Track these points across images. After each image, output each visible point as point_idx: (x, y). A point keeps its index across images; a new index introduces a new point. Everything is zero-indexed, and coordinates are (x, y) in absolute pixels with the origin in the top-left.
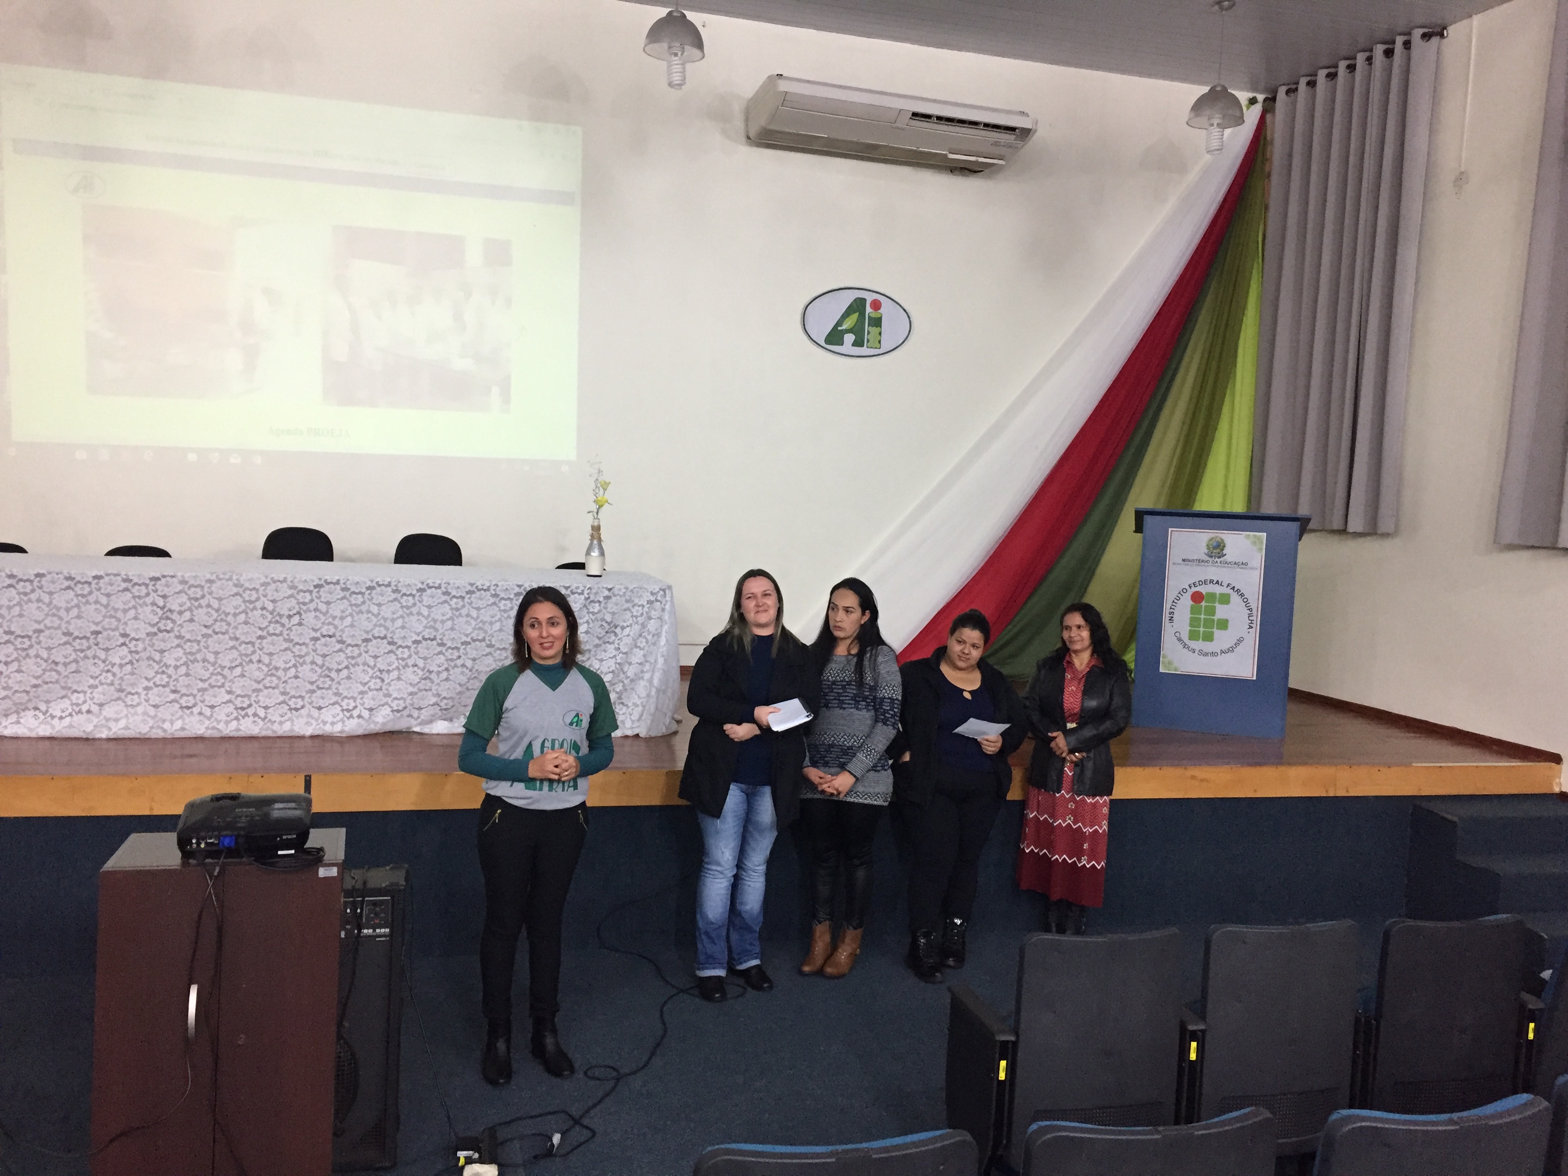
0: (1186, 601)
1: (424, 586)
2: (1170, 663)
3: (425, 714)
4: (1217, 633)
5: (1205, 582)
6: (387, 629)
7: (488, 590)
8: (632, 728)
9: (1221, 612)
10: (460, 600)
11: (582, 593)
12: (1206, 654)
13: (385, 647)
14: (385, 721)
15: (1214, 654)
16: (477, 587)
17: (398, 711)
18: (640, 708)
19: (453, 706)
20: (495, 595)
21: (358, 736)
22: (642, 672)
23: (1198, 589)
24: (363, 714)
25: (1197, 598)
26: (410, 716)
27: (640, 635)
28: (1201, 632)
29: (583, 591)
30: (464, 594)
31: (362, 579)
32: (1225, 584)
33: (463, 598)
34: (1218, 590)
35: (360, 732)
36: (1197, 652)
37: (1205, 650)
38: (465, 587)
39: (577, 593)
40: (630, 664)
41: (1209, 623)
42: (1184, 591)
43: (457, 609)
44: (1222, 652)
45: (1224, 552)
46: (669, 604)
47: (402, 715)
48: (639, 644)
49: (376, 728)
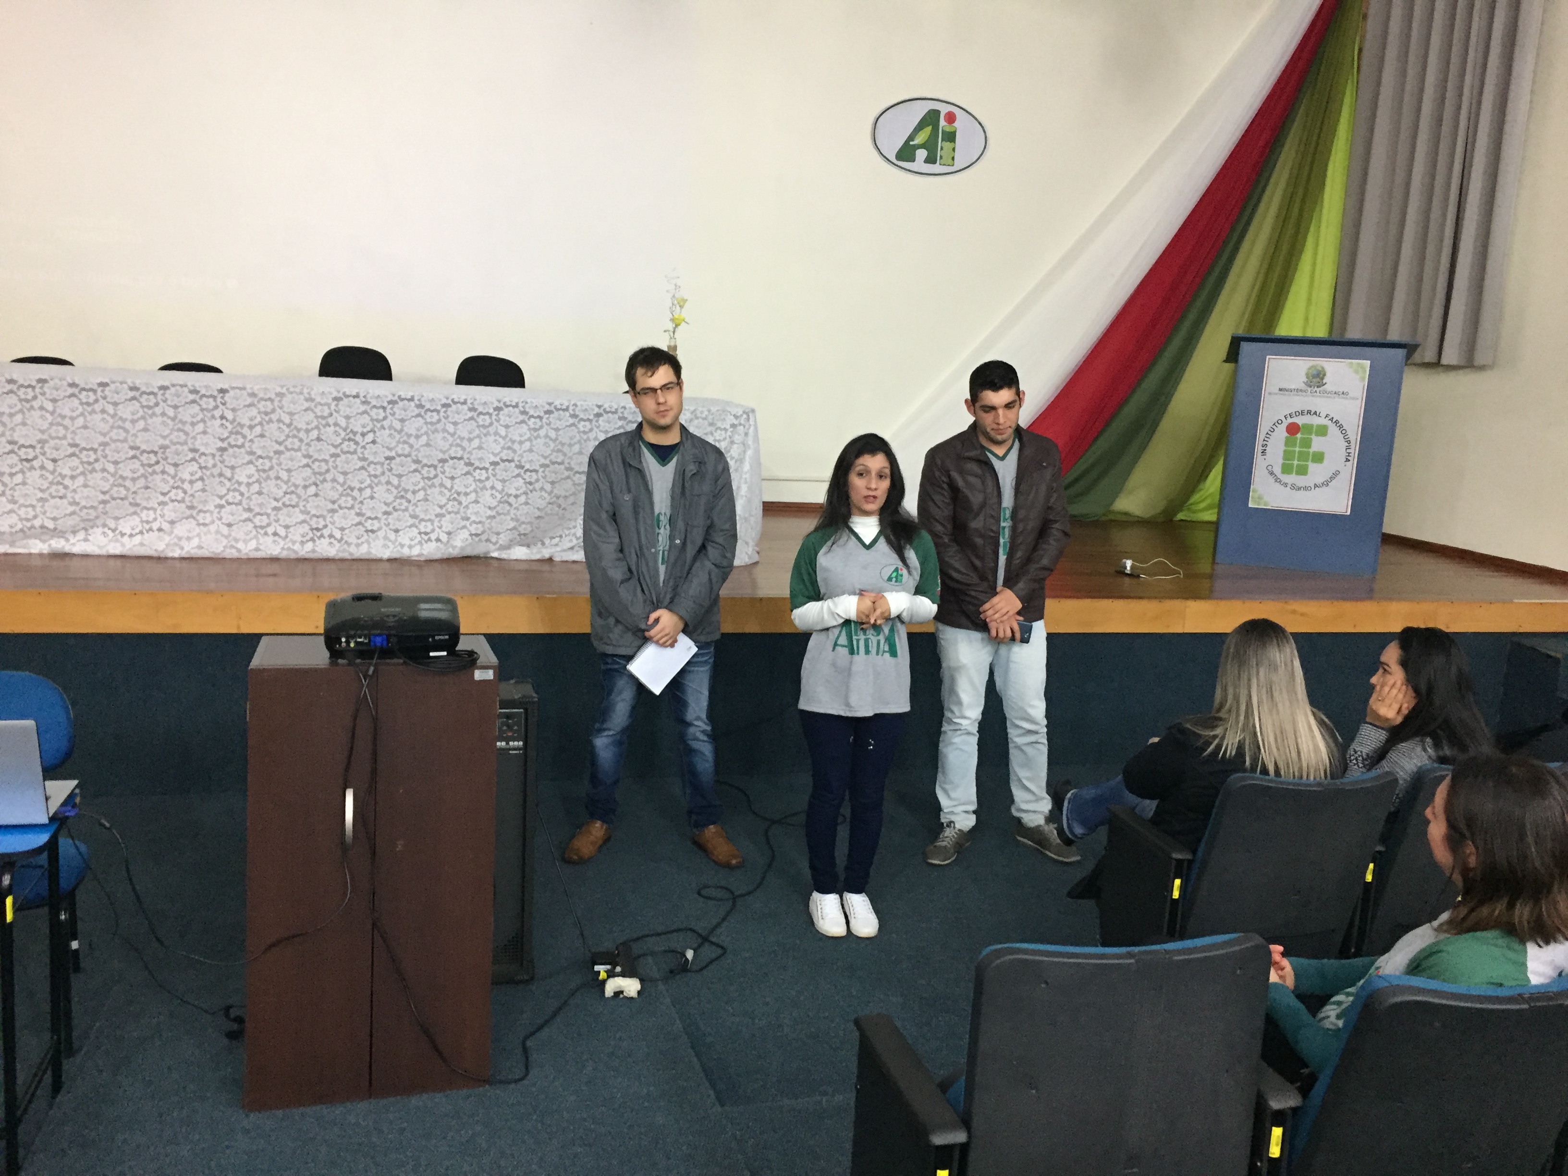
0: (1281, 432)
1: (501, 405)
2: (1260, 498)
3: (503, 539)
4: (1312, 467)
5: (1302, 413)
6: (464, 449)
7: (567, 409)
9: (1317, 444)
10: (538, 420)
12: (1299, 489)
13: (462, 468)
14: (463, 545)
15: (1306, 488)
16: (554, 407)
17: (477, 535)
19: (531, 532)
20: (574, 416)
21: (436, 560)
23: (1295, 420)
24: (441, 538)
25: (1293, 429)
26: (488, 540)
28: (1295, 466)
30: (542, 414)
31: (437, 395)
32: (1323, 415)
33: (539, 418)
34: (1315, 421)
35: (438, 556)
36: (1289, 486)
37: (1298, 484)
38: (543, 407)
41: (1303, 456)
42: (1279, 422)
43: (535, 430)
44: (1316, 486)
45: (1324, 381)
46: (752, 428)
47: (480, 540)
49: (455, 552)
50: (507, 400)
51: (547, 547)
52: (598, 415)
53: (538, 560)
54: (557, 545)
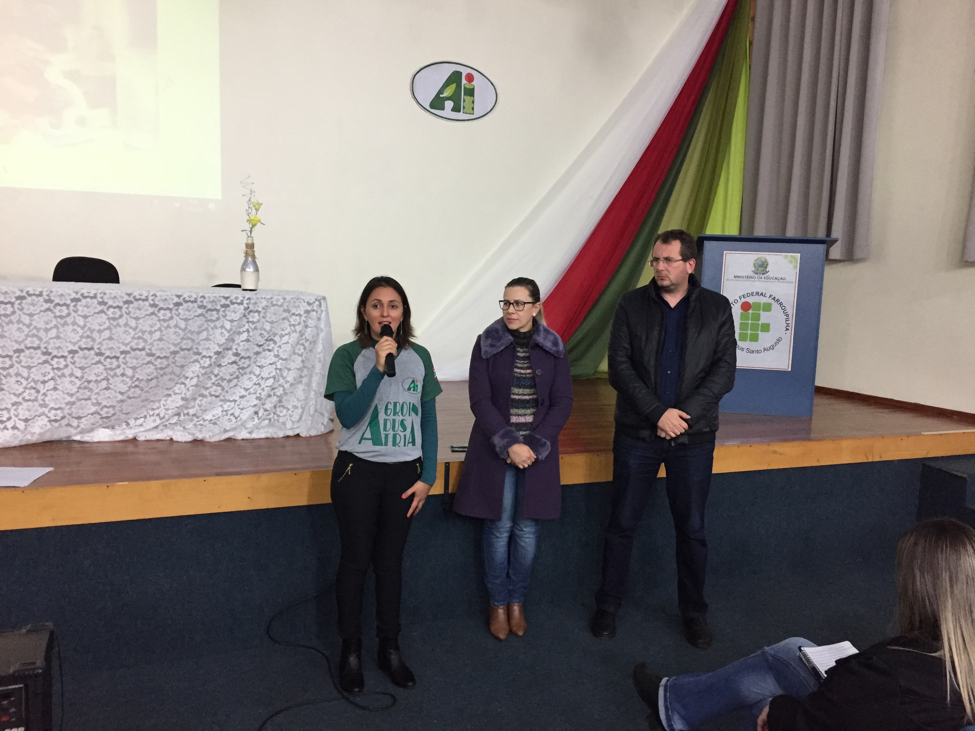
0: (737, 310)
1: (79, 296)
3: (85, 423)
4: (761, 335)
5: (752, 294)
6: (40, 339)
7: (146, 299)
8: (292, 429)
9: (764, 318)
10: (117, 310)
11: (241, 303)
12: (753, 352)
13: (39, 357)
14: (42, 431)
15: (758, 352)
16: (134, 297)
17: (56, 421)
18: (300, 410)
19: (114, 415)
20: (154, 305)
21: (15, 447)
22: (301, 377)
23: (747, 299)
24: (18, 425)
25: (746, 307)
26: (68, 425)
27: (298, 343)
28: (749, 334)
29: (242, 301)
30: (121, 304)
31: (11, 288)
32: (768, 295)
33: (120, 308)
34: (762, 300)
35: (16, 443)
36: (745, 350)
37: (752, 348)
38: (122, 297)
39: (236, 303)
40: (289, 370)
41: (755, 327)
43: (114, 319)
44: (765, 349)
45: (767, 270)
46: (324, 313)
47: (60, 425)
48: (297, 351)
49: (34, 439)
50: (85, 291)
51: (131, 428)
52: (178, 304)
53: (122, 441)
54: (141, 425)
